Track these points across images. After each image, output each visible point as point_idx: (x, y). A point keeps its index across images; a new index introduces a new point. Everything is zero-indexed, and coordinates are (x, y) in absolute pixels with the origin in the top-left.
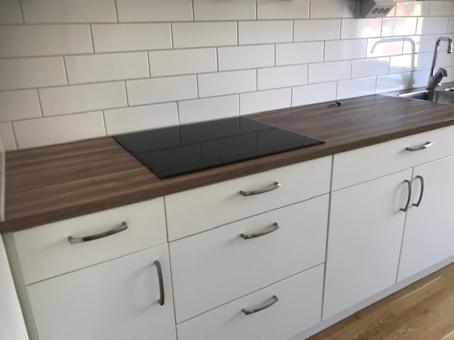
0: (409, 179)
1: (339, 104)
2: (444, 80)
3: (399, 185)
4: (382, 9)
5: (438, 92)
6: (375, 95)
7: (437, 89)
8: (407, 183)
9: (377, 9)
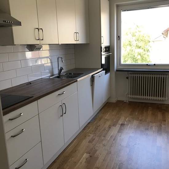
0: (61, 105)
1: (31, 83)
2: (63, 71)
3: (59, 108)
4: (38, 48)
5: (62, 75)
6: (41, 78)
7: (61, 74)
8: (61, 106)
9: (37, 49)
